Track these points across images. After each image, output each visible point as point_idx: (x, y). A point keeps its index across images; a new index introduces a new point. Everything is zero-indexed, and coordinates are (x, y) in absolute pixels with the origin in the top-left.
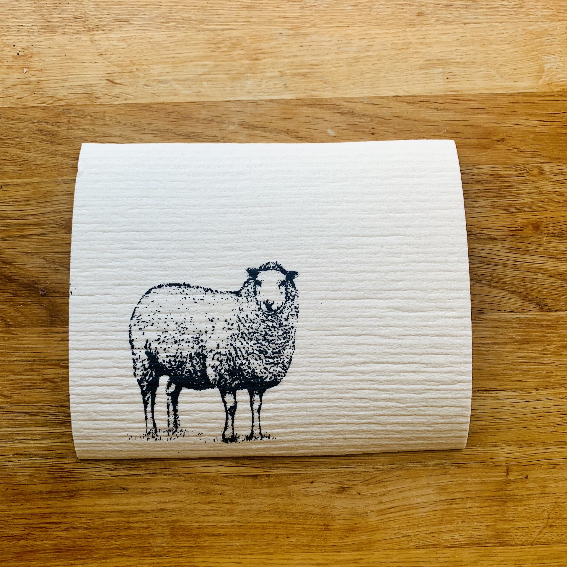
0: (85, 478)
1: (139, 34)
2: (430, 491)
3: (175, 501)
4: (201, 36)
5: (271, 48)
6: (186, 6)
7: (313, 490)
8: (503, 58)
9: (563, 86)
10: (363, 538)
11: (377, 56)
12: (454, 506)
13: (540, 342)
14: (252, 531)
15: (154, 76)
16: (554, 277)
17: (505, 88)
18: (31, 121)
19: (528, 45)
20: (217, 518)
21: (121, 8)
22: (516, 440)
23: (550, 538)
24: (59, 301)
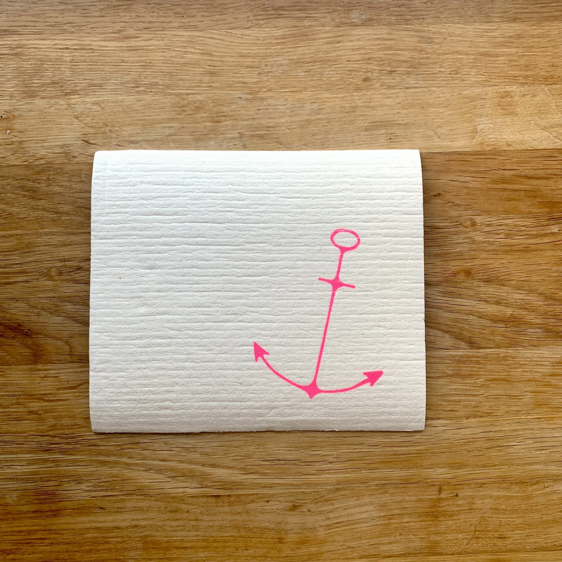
0: (67, 499)
1: (111, 98)
2: (372, 508)
3: (147, 519)
4: (167, 100)
5: (232, 111)
6: (154, 72)
7: (269, 508)
8: (440, 120)
9: (494, 145)
10: (313, 549)
11: (327, 118)
12: (393, 521)
13: (470, 376)
14: (215, 544)
15: (125, 137)
16: (484, 318)
17: (442, 147)
18: (14, 178)
19: (463, 108)
20: (185, 533)
21: (95, 74)
22: (448, 463)
23: (476, 548)
24: (42, 342)
